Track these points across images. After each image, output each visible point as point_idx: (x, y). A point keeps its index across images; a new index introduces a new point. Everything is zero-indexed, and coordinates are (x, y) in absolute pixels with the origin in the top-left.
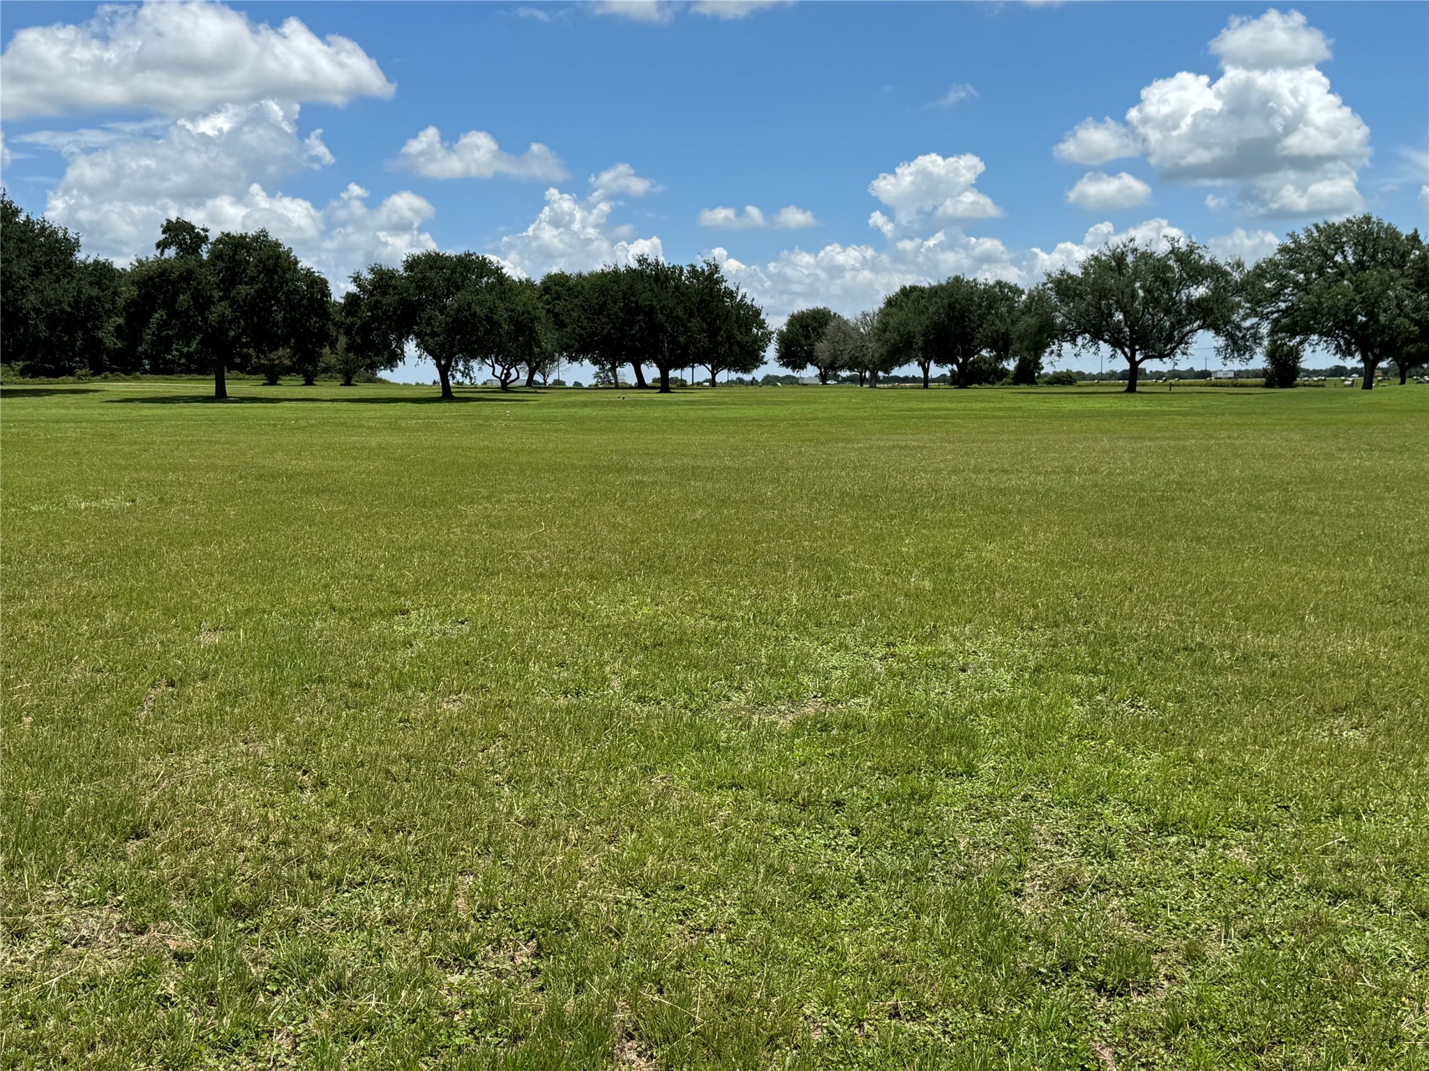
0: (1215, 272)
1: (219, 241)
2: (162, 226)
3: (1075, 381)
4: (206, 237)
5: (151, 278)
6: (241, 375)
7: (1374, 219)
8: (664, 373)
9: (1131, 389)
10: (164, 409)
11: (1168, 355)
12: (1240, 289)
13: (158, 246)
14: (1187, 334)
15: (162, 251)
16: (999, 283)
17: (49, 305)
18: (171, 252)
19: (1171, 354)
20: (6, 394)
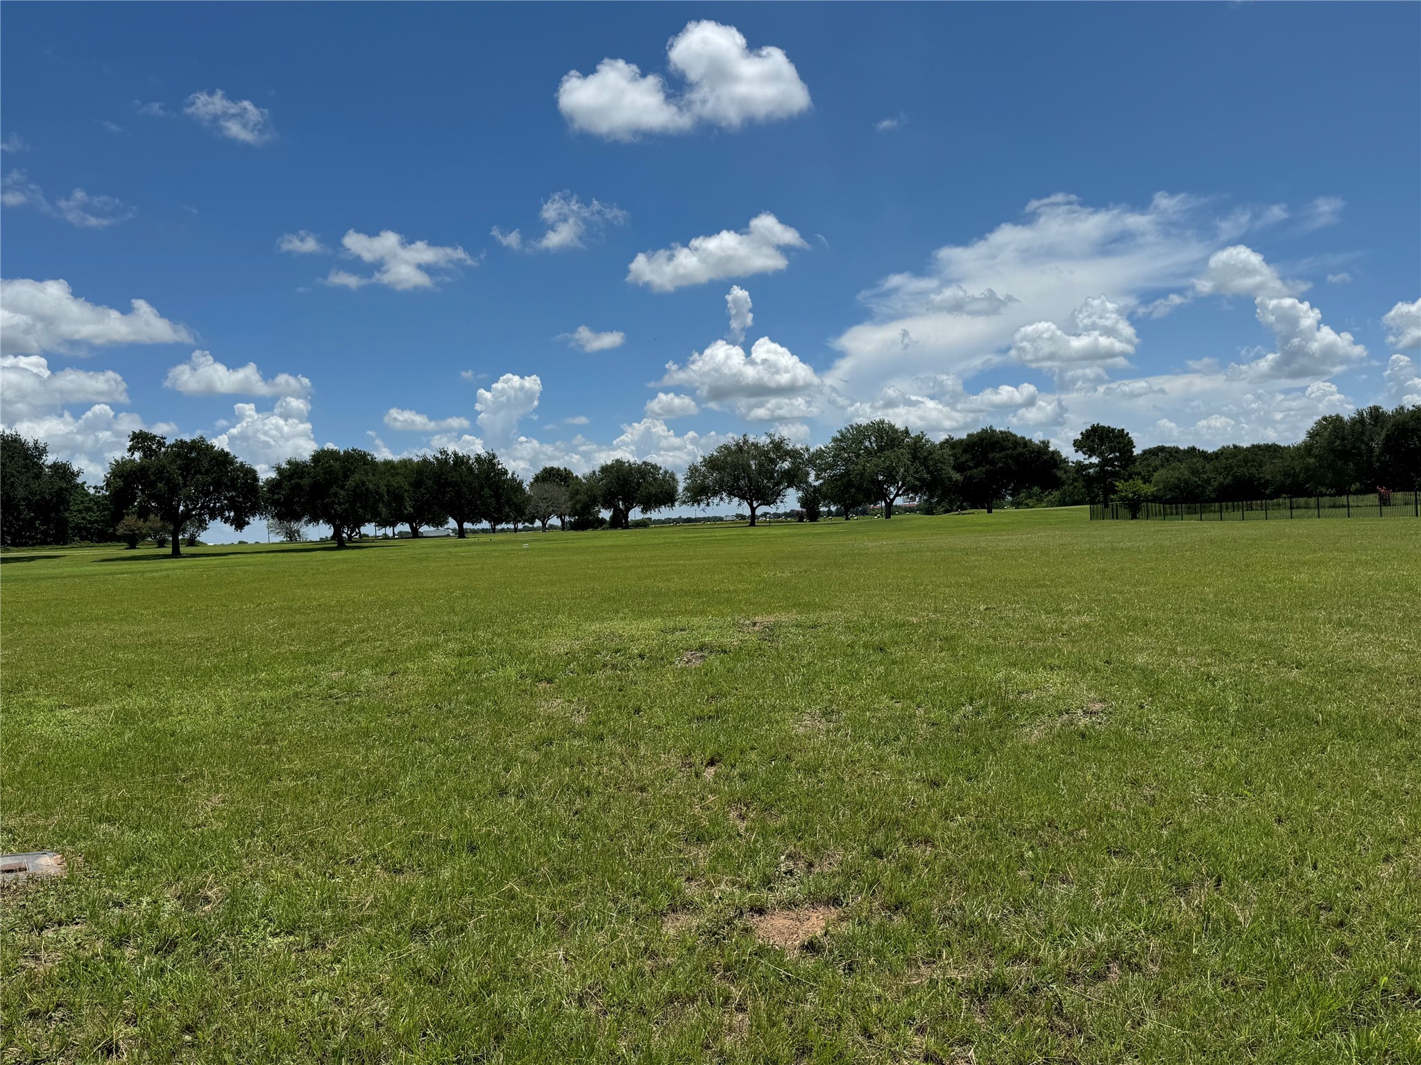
0: (794, 454)
1: (172, 446)
2: (129, 436)
3: (648, 525)
4: (164, 443)
5: (135, 472)
6: (92, 544)
7: (886, 421)
8: (460, 525)
9: (752, 524)
10: (114, 565)
11: (772, 503)
12: (811, 461)
13: (129, 450)
14: (782, 490)
15: (133, 454)
16: (644, 463)
17: (34, 494)
18: (137, 456)
19: (774, 502)
20: (5, 560)
